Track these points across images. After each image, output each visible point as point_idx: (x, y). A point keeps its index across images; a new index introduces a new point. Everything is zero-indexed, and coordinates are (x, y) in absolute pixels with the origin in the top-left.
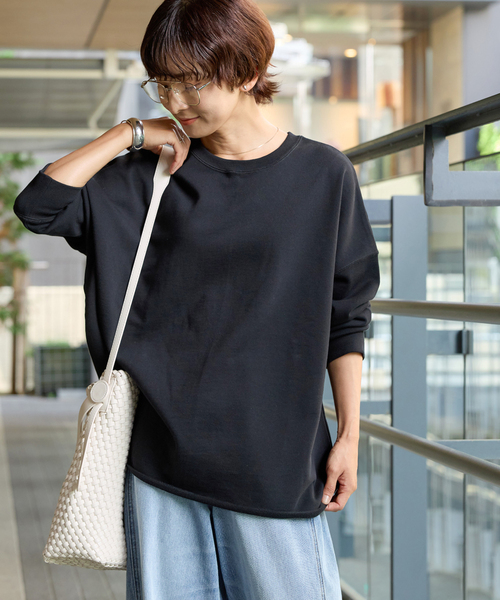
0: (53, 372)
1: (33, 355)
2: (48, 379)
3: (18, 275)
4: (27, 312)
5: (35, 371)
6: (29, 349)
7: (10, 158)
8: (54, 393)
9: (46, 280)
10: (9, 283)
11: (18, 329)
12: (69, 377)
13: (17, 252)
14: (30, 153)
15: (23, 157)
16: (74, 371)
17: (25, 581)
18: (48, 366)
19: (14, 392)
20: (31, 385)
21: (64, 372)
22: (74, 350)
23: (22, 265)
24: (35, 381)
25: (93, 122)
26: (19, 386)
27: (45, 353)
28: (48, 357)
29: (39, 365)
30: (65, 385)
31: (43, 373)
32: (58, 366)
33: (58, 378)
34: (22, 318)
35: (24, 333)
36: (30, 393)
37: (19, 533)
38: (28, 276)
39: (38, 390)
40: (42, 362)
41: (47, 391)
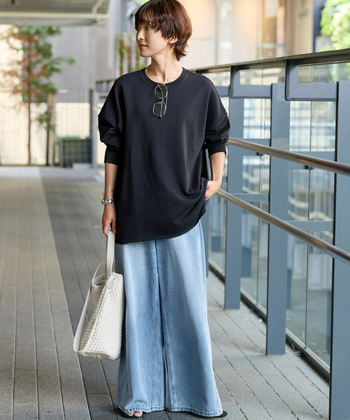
0: (70, 153)
1: (59, 143)
2: (67, 157)
3: (50, 97)
4: (55, 119)
5: (60, 152)
6: (56, 140)
7: (46, 29)
8: (71, 166)
9: (66, 99)
10: (45, 101)
11: (50, 128)
12: (79, 156)
13: (50, 84)
14: (58, 27)
15: (54, 28)
16: (82, 153)
17: (59, 259)
18: (67, 150)
19: (47, 165)
20: (57, 160)
21: (76, 153)
22: (82, 141)
23: (53, 91)
24: (60, 158)
25: (94, 10)
26: (51, 161)
27: (66, 142)
28: (67, 145)
29: (62, 149)
30: (77, 161)
31: (64, 154)
32: (73, 150)
33: (73, 157)
34: (52, 123)
35: (54, 131)
36: (56, 165)
37: (55, 239)
38: (56, 97)
39: (62, 163)
40: (64, 148)
41: (67, 164)
